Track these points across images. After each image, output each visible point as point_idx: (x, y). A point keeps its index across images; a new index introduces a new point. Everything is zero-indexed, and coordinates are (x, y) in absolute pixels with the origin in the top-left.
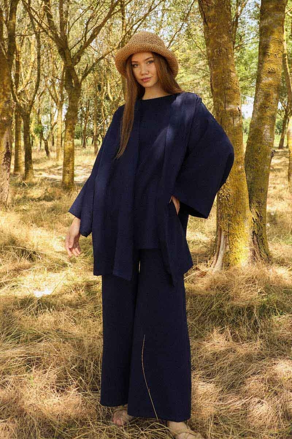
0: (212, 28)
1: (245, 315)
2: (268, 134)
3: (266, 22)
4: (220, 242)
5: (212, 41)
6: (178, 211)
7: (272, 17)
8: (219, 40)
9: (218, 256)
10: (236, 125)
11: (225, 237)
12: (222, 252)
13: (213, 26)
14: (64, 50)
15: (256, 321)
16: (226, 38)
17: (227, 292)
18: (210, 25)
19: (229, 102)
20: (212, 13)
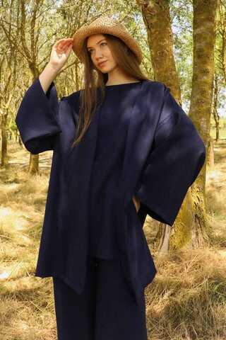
0: (154, 33)
2: (205, 126)
3: (198, 31)
5: (155, 44)
6: (137, 210)
7: (204, 26)
8: (161, 43)
9: (163, 238)
13: (156, 31)
16: (167, 41)
18: (153, 30)
20: (155, 20)
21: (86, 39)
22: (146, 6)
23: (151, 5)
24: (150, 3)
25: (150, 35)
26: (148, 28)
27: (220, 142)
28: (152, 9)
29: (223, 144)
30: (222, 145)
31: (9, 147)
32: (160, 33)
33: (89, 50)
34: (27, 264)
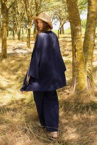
1: (86, 110)
4: (74, 81)
9: (73, 86)
11: (76, 79)
12: (75, 85)
15: (90, 112)
17: (78, 101)
19: (77, 25)
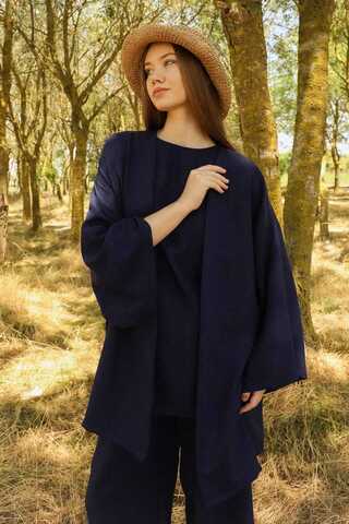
0: (240, 52)
3: (305, 46)
5: (239, 71)
7: (314, 40)
8: (249, 68)
10: (273, 178)
13: (241, 50)
14: (69, 89)
16: (259, 64)
19: (264, 148)
20: (240, 32)
21: (147, 47)
22: (227, 10)
23: (235, 8)
24: (234, 4)
25: (233, 56)
26: (231, 45)
27: (340, 191)
28: (236, 15)
29: (343, 195)
30: (343, 197)
31: (43, 203)
32: (247, 53)
33: (146, 67)
34: (65, 376)
